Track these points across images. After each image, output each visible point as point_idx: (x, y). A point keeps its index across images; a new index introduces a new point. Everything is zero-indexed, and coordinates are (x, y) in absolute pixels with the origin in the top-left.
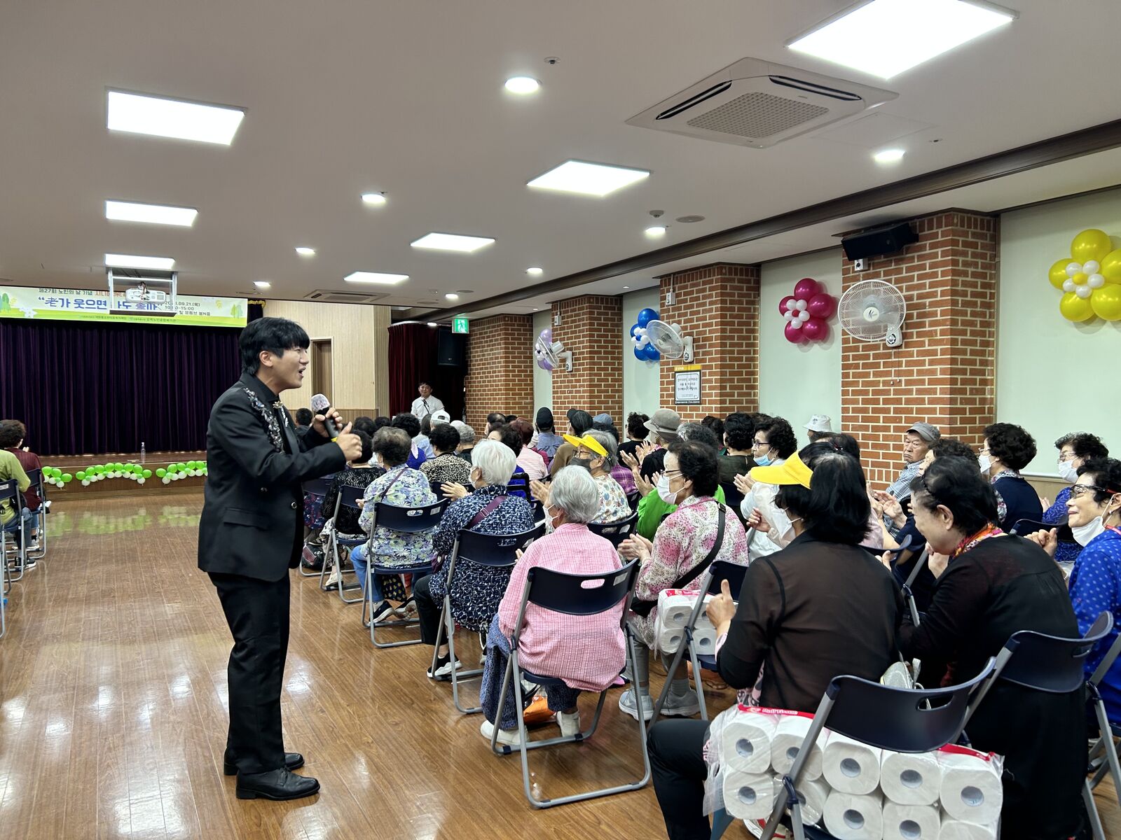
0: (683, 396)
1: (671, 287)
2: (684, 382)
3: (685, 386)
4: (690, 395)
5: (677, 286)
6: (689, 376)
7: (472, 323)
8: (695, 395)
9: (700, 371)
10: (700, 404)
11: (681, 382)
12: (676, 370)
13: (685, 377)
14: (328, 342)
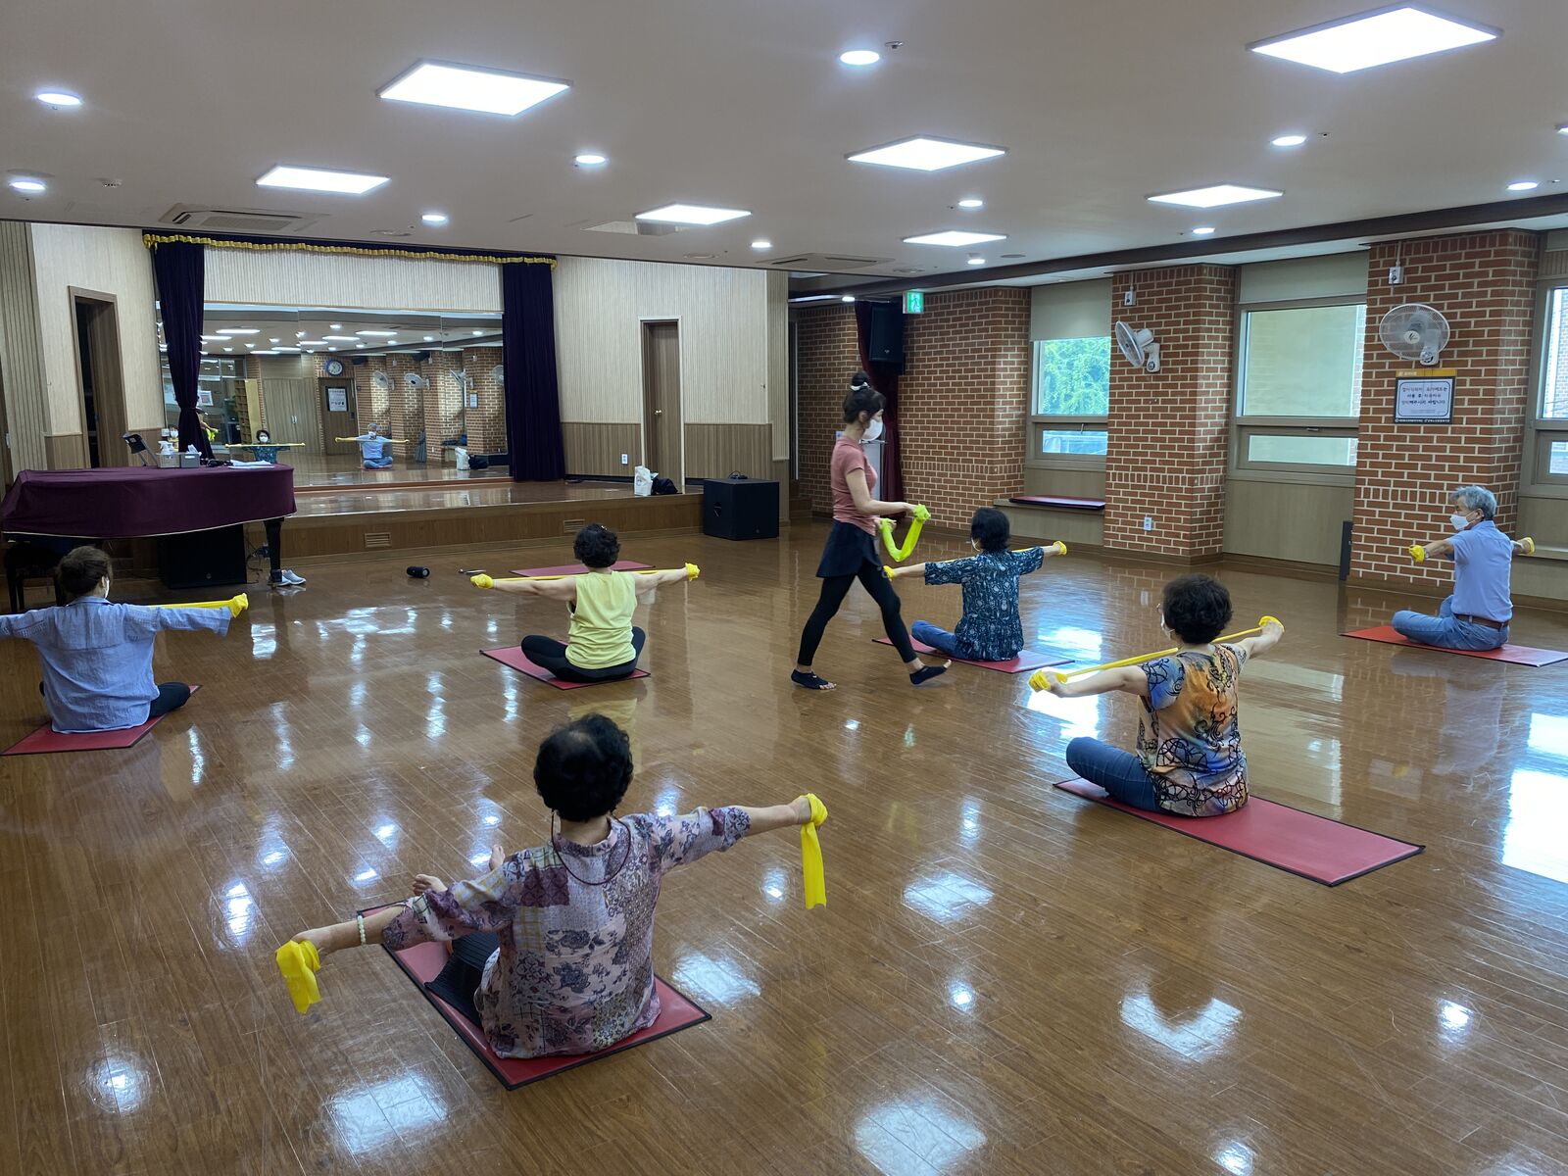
0: (1413, 411)
1: (1398, 258)
2: (1417, 393)
3: (1417, 398)
4: (1428, 411)
5: (1408, 258)
6: (1428, 385)
7: (927, 299)
8: (1442, 411)
9: (1453, 378)
10: (1450, 423)
11: (1407, 393)
12: (1400, 374)
13: (1420, 385)
14: (673, 325)
